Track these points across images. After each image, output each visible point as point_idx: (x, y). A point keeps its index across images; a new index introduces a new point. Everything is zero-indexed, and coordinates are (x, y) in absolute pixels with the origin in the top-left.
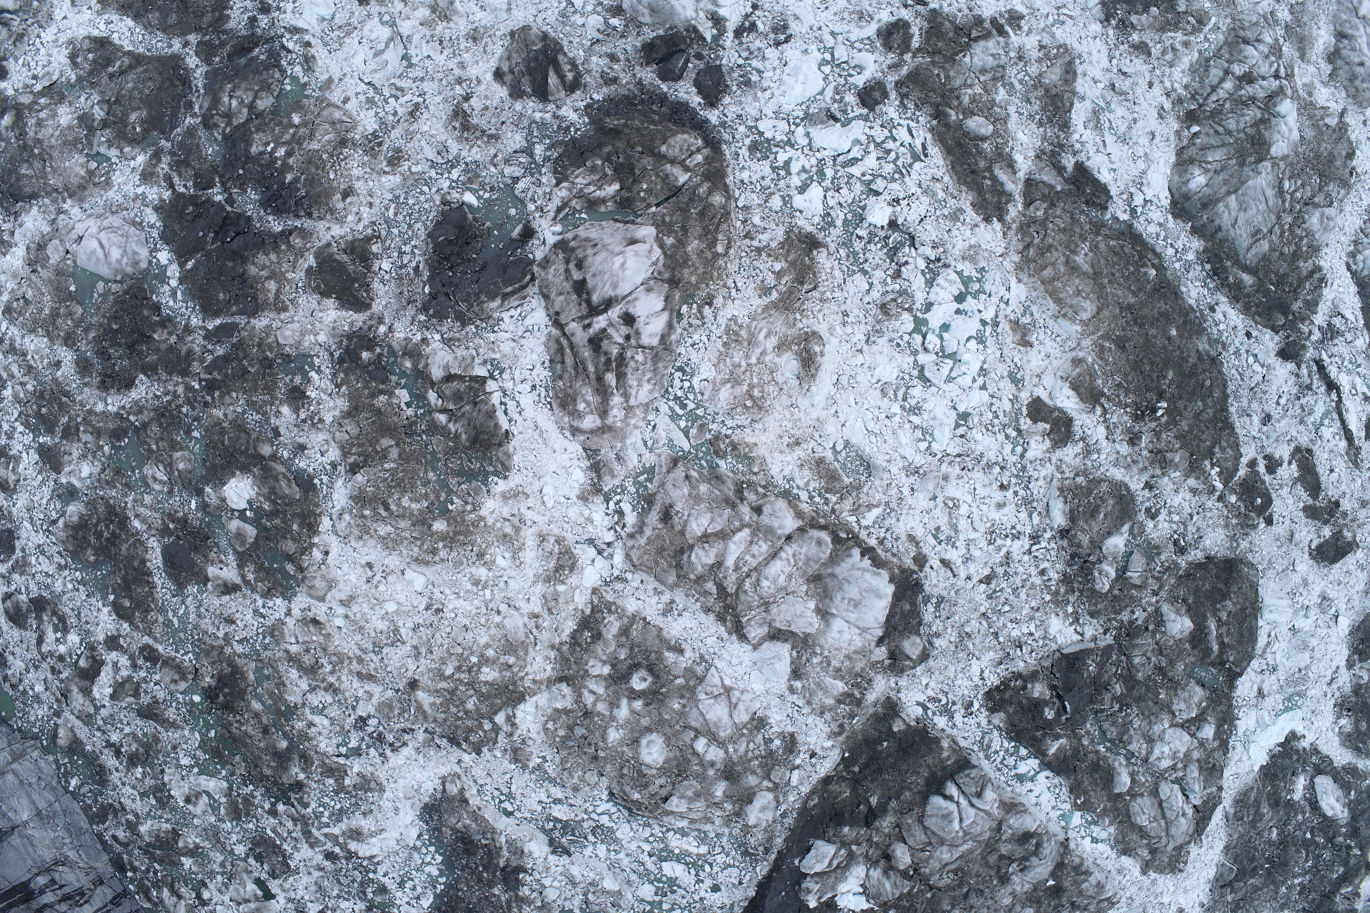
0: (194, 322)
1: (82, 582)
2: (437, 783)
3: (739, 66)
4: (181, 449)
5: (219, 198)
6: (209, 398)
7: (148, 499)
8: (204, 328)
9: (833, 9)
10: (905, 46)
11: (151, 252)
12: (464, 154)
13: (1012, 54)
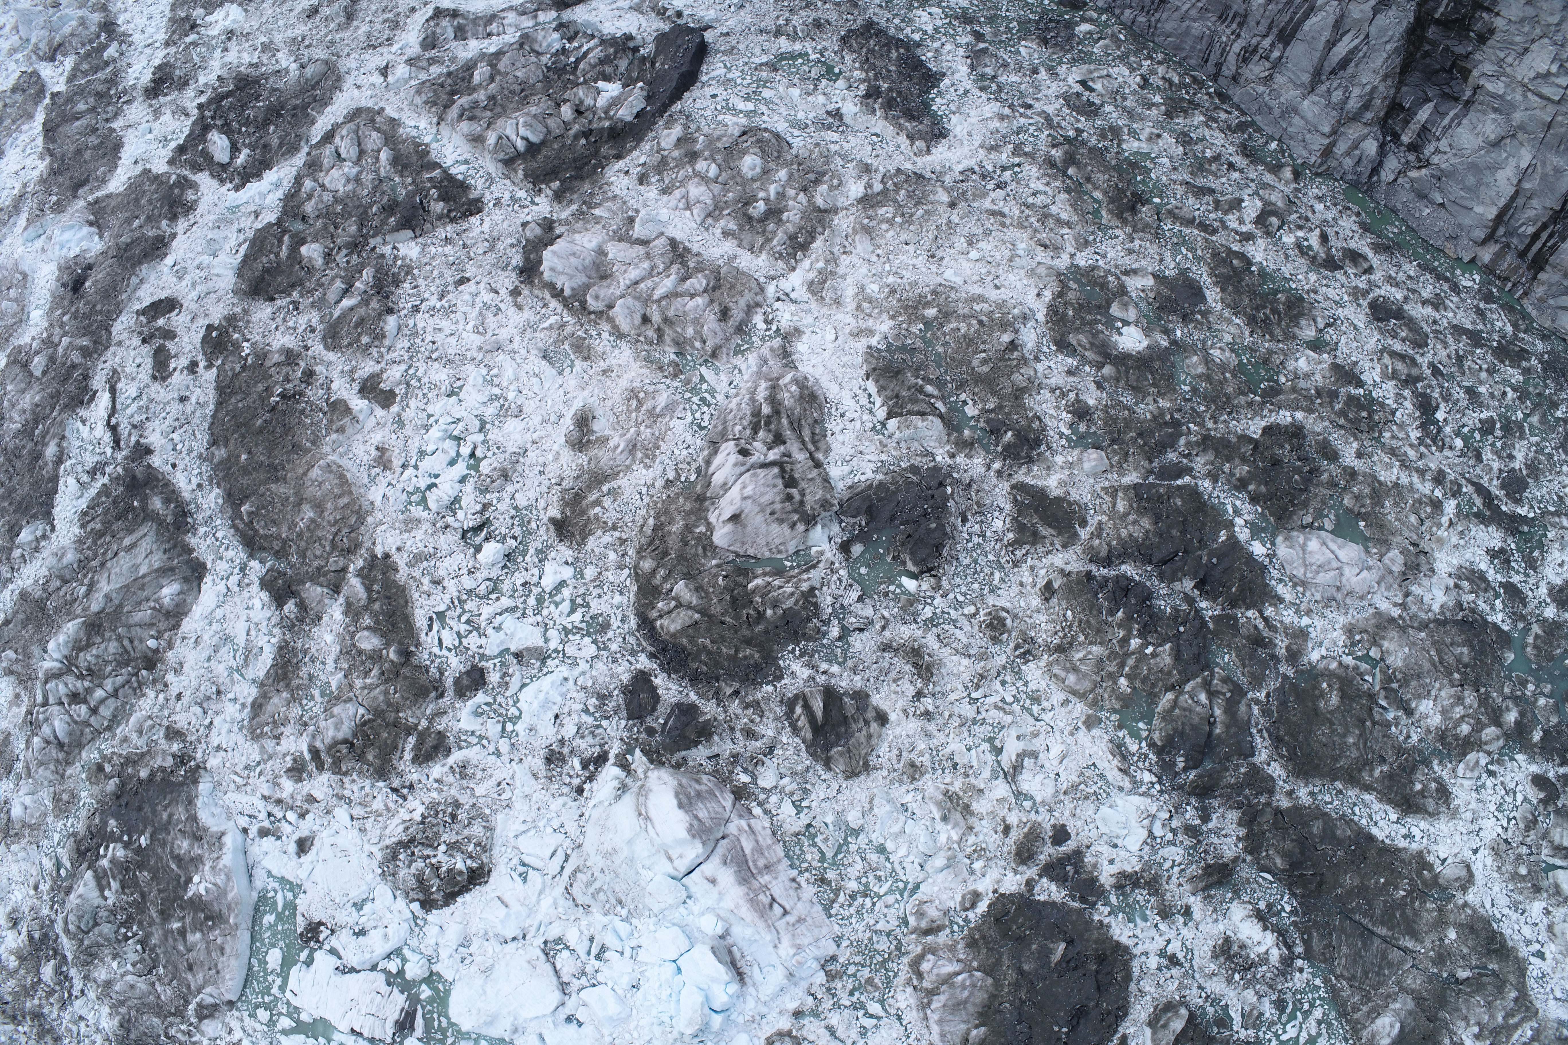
0: (1207, 484)
1: (1288, 280)
2: (934, 150)
3: (607, 718)
4: (1199, 376)
5: (1203, 605)
6: (1177, 416)
7: (1228, 338)
8: (1194, 478)
9: (492, 782)
10: (422, 737)
11: (1275, 555)
12: (920, 633)
13: (312, 728)
